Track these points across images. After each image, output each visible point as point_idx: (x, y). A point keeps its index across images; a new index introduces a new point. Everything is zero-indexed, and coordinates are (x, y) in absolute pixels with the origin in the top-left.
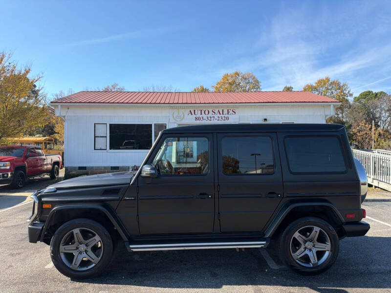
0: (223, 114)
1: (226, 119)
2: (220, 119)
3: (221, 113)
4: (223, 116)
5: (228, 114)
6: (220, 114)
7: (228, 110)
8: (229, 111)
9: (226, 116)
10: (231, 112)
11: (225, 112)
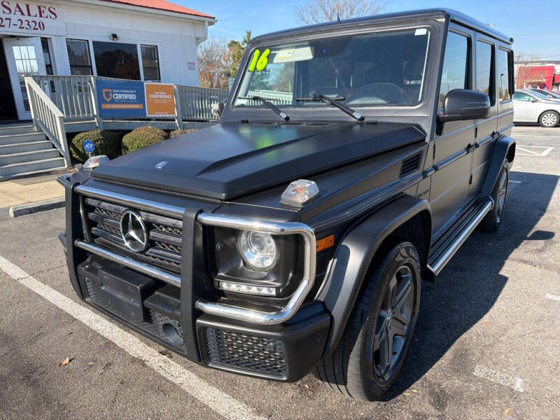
0: (29, 14)
1: (37, 27)
2: (25, 24)
3: (25, 11)
4: (30, 19)
5: (41, 16)
6: (23, 14)
7: (39, 7)
8: (42, 9)
9: (38, 19)
10: (47, 13)
11: (34, 10)
